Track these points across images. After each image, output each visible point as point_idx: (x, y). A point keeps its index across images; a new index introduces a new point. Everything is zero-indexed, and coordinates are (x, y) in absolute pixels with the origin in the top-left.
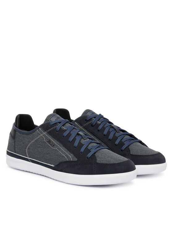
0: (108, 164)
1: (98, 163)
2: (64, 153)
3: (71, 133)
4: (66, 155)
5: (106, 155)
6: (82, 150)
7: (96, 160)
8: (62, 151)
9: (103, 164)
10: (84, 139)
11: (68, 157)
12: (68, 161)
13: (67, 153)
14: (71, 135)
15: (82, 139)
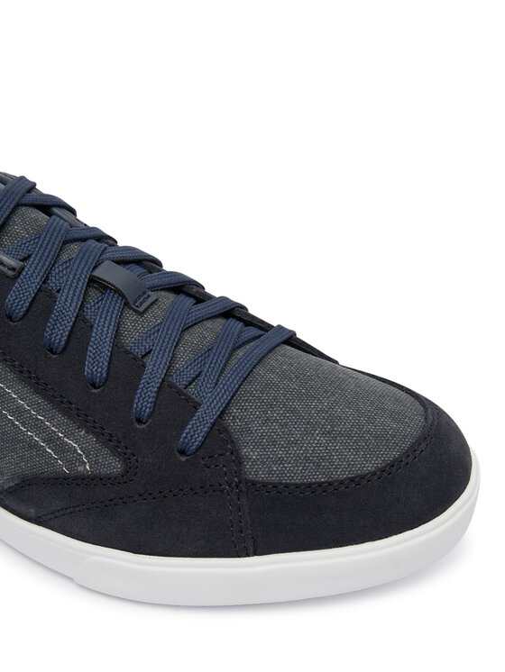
0: (320, 484)
1: (254, 483)
2: (37, 426)
3: (53, 283)
4: (51, 440)
5: (294, 411)
6: (144, 399)
7: (239, 461)
8: (18, 412)
9: (287, 486)
10: (141, 314)
11: (61, 448)
12: (66, 477)
13: (55, 424)
14: (53, 298)
15: (130, 316)
